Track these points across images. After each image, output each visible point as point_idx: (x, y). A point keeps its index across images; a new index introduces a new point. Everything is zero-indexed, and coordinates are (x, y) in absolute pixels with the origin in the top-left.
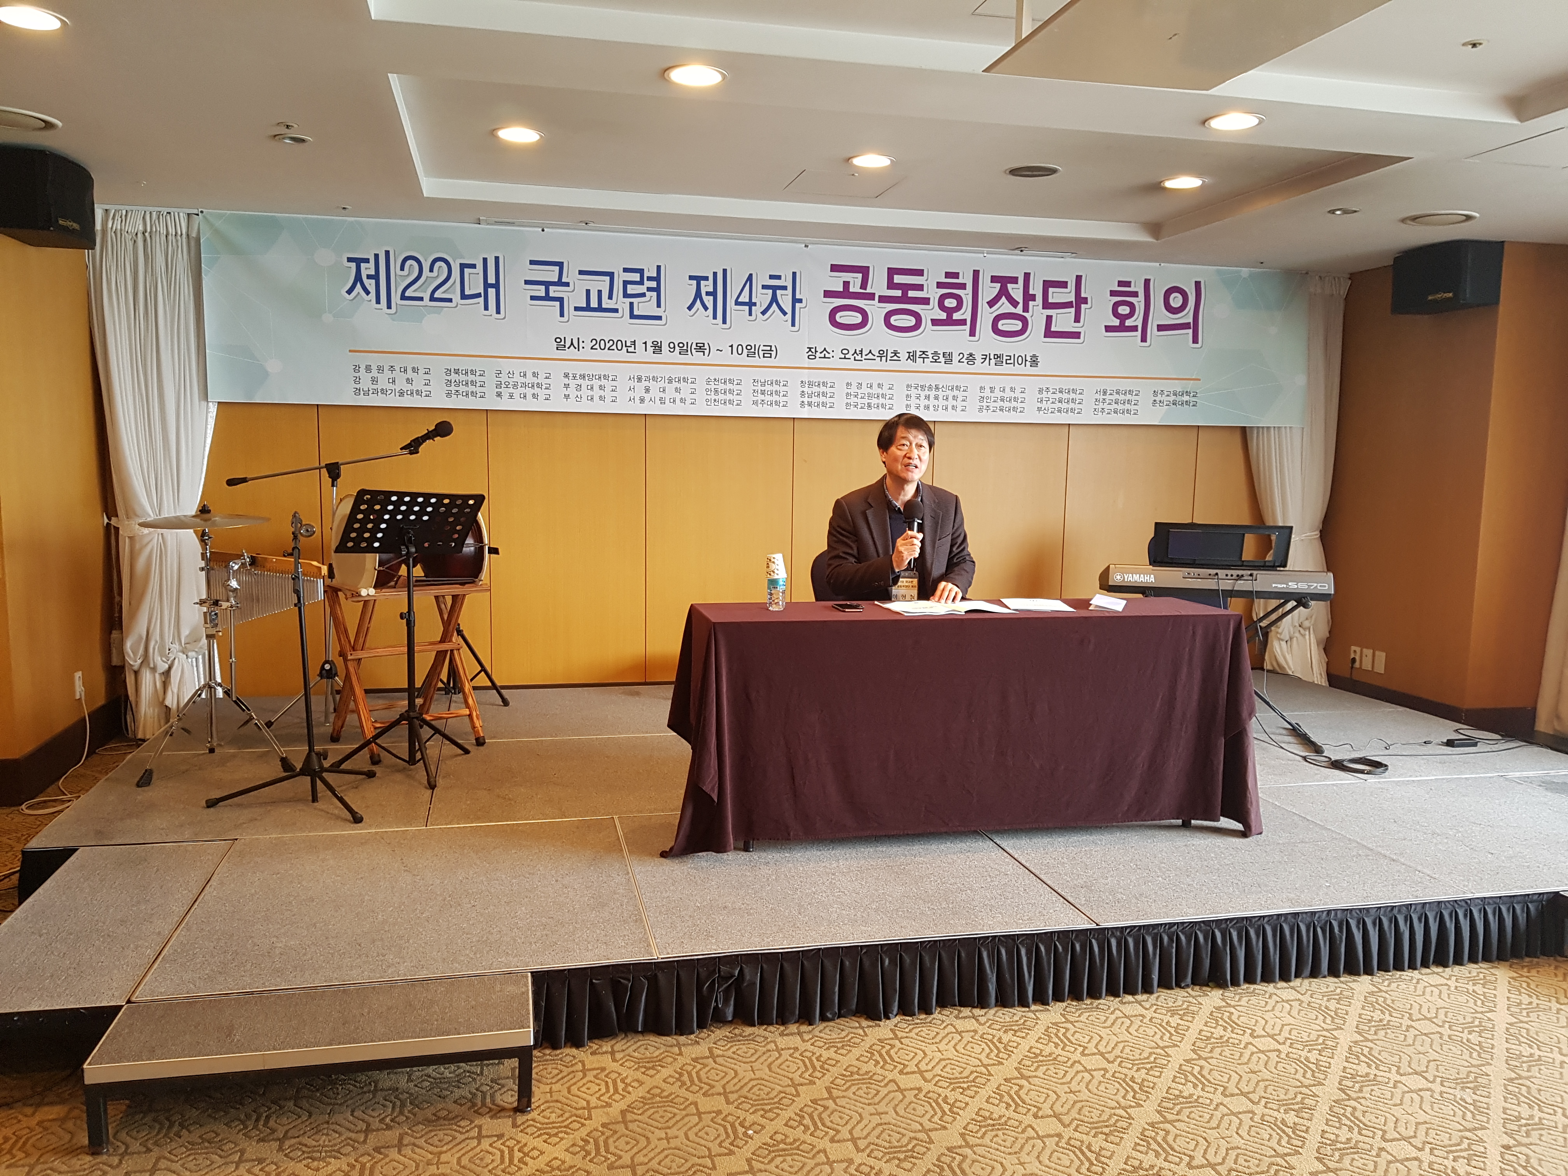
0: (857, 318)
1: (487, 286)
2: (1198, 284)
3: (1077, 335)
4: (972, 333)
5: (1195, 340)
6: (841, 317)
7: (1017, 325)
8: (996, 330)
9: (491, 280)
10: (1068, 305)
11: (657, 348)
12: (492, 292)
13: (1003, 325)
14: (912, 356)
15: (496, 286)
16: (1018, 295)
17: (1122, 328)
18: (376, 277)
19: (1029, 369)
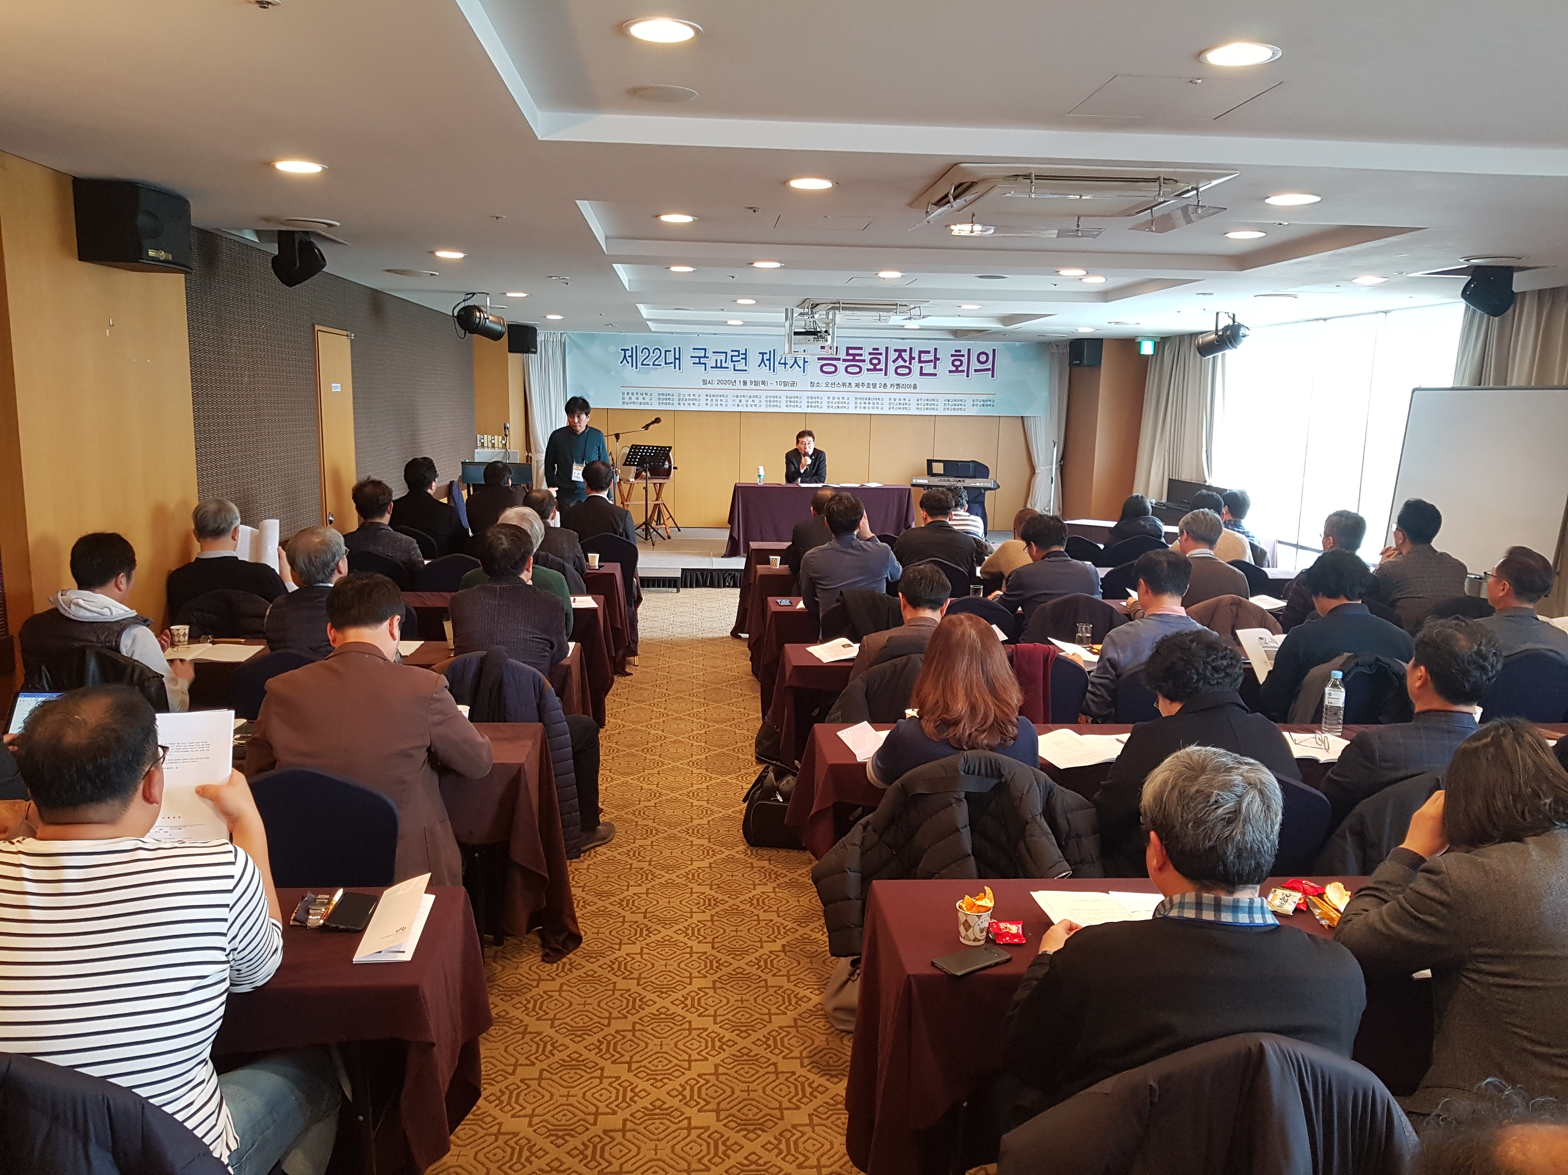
0: (833, 369)
1: (675, 359)
2: (994, 350)
3: (935, 375)
4: (886, 374)
5: (993, 376)
6: (825, 369)
7: (907, 371)
8: (897, 373)
9: (677, 356)
10: (931, 361)
11: (745, 383)
12: (677, 361)
13: (899, 371)
14: (857, 385)
15: (679, 359)
16: (907, 357)
17: (957, 371)
18: (631, 356)
19: (912, 390)
